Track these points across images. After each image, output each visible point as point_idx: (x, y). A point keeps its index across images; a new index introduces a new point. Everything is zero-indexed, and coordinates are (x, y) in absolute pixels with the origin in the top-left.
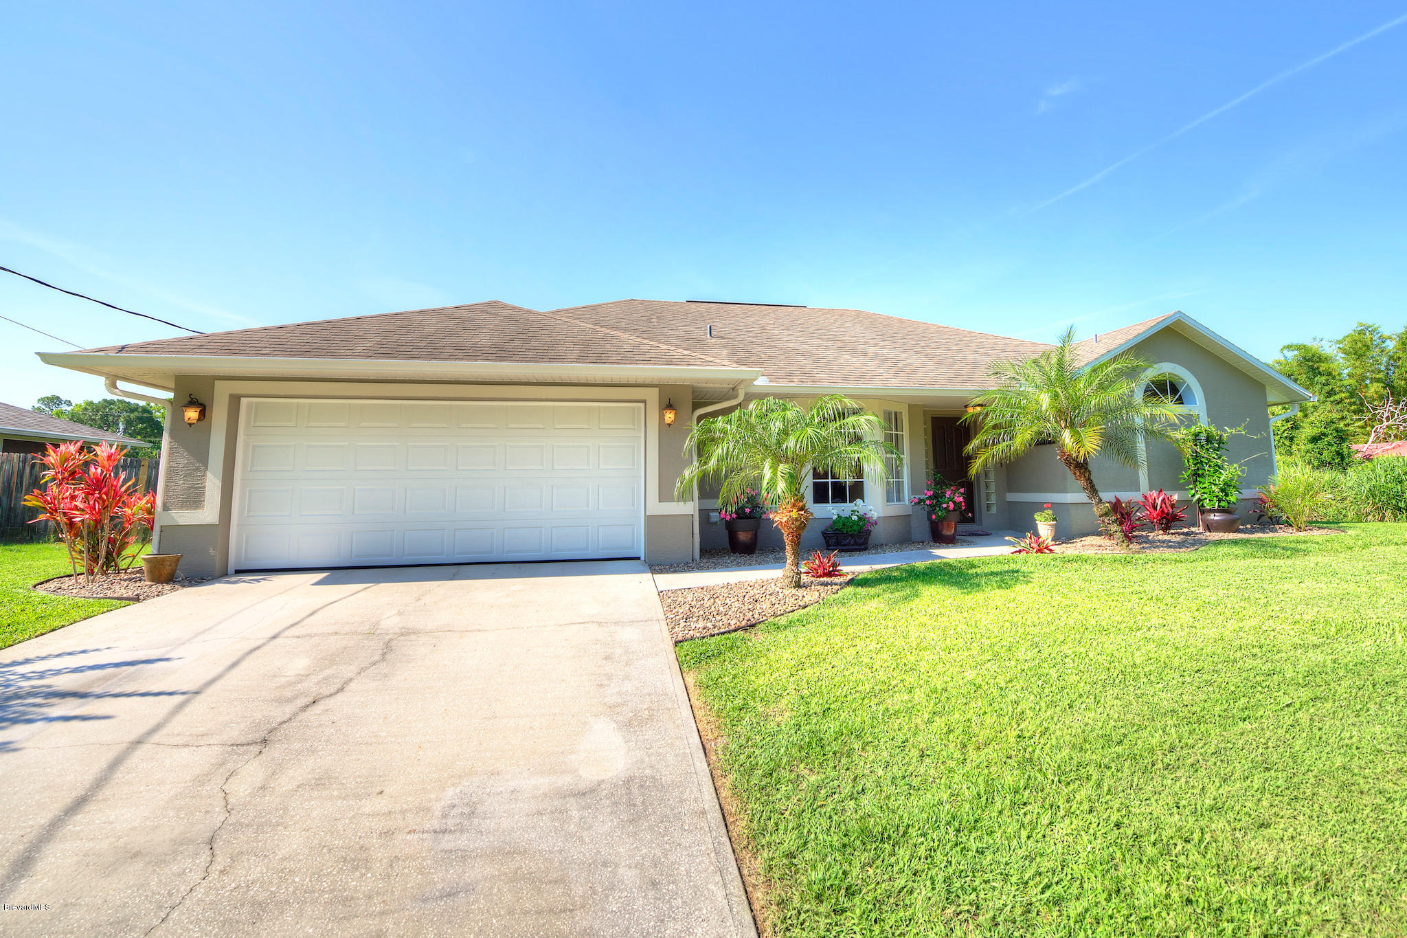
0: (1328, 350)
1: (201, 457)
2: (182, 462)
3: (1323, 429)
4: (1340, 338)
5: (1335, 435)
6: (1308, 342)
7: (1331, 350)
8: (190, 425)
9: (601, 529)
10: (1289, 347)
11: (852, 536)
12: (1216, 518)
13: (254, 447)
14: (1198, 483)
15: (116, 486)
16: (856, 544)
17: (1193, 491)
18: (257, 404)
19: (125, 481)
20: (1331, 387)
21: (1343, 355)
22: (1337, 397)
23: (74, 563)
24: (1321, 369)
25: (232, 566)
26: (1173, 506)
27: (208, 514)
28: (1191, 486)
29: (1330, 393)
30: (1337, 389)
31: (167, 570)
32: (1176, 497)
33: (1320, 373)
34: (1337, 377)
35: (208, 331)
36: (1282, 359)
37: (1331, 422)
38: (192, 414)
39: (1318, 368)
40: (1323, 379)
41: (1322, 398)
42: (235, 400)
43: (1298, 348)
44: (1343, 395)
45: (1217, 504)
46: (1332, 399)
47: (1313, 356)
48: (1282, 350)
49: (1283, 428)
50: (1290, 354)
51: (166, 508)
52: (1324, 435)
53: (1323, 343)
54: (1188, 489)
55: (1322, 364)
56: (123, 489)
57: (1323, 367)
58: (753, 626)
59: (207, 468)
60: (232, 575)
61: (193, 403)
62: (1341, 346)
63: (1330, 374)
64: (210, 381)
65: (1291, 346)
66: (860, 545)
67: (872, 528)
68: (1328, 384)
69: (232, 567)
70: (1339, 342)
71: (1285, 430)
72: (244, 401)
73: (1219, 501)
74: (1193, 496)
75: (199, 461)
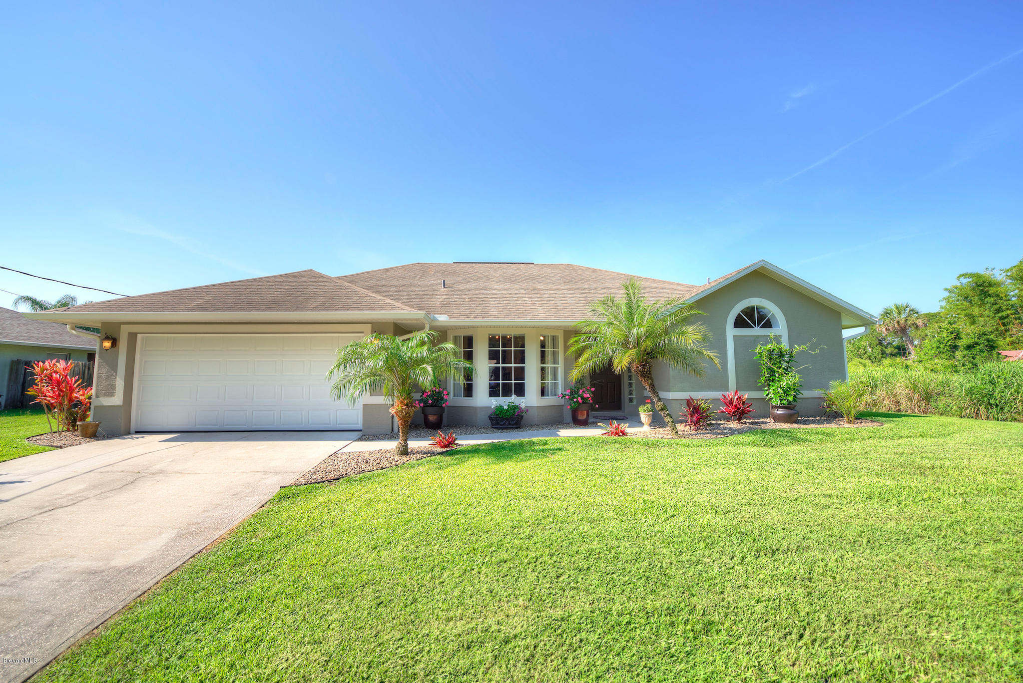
0: (999, 276)
1: (114, 368)
2: (104, 371)
3: (976, 340)
4: (1008, 267)
5: (986, 344)
6: (981, 271)
7: (1001, 276)
8: (106, 350)
9: (338, 412)
10: (964, 275)
11: (507, 419)
12: (779, 412)
13: (146, 362)
14: (771, 386)
15: (71, 384)
16: (510, 424)
17: (767, 392)
18: (147, 337)
19: (76, 382)
20: (998, 306)
21: (1010, 281)
22: (1004, 314)
23: (58, 425)
24: (990, 292)
25: (133, 428)
26: (743, 403)
27: (117, 400)
28: (767, 388)
29: (999, 310)
30: (1004, 308)
31: (90, 431)
32: (746, 396)
33: (989, 295)
34: (1004, 298)
35: (132, 295)
36: (959, 285)
37: (983, 334)
38: (107, 344)
39: (988, 291)
40: (992, 300)
41: (991, 314)
42: (133, 337)
43: (971, 275)
44: (1009, 312)
45: (779, 402)
46: (999, 315)
47: (984, 282)
48: (959, 278)
49: (948, 339)
50: (964, 281)
51: (97, 396)
52: (977, 344)
53: (994, 272)
54: (764, 390)
55: (991, 288)
56: (75, 386)
57: (992, 290)
58: (338, 479)
59: (116, 375)
60: (133, 434)
61: (107, 338)
62: (1009, 274)
63: (998, 296)
64: (118, 325)
65: (966, 275)
66: (513, 425)
67: (524, 414)
68: (996, 304)
69: (133, 430)
70: (1007, 271)
71: (949, 340)
72: (139, 336)
73: (781, 400)
74: (767, 395)
75: (113, 370)
